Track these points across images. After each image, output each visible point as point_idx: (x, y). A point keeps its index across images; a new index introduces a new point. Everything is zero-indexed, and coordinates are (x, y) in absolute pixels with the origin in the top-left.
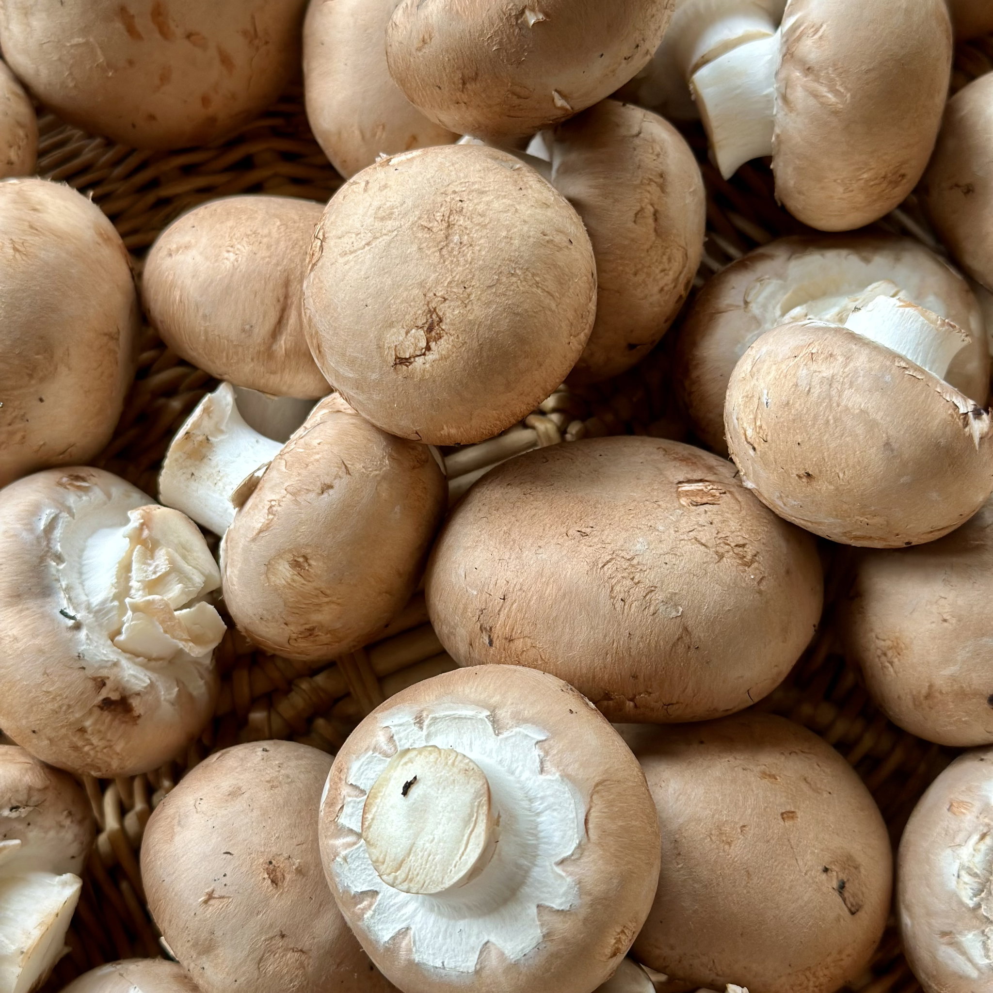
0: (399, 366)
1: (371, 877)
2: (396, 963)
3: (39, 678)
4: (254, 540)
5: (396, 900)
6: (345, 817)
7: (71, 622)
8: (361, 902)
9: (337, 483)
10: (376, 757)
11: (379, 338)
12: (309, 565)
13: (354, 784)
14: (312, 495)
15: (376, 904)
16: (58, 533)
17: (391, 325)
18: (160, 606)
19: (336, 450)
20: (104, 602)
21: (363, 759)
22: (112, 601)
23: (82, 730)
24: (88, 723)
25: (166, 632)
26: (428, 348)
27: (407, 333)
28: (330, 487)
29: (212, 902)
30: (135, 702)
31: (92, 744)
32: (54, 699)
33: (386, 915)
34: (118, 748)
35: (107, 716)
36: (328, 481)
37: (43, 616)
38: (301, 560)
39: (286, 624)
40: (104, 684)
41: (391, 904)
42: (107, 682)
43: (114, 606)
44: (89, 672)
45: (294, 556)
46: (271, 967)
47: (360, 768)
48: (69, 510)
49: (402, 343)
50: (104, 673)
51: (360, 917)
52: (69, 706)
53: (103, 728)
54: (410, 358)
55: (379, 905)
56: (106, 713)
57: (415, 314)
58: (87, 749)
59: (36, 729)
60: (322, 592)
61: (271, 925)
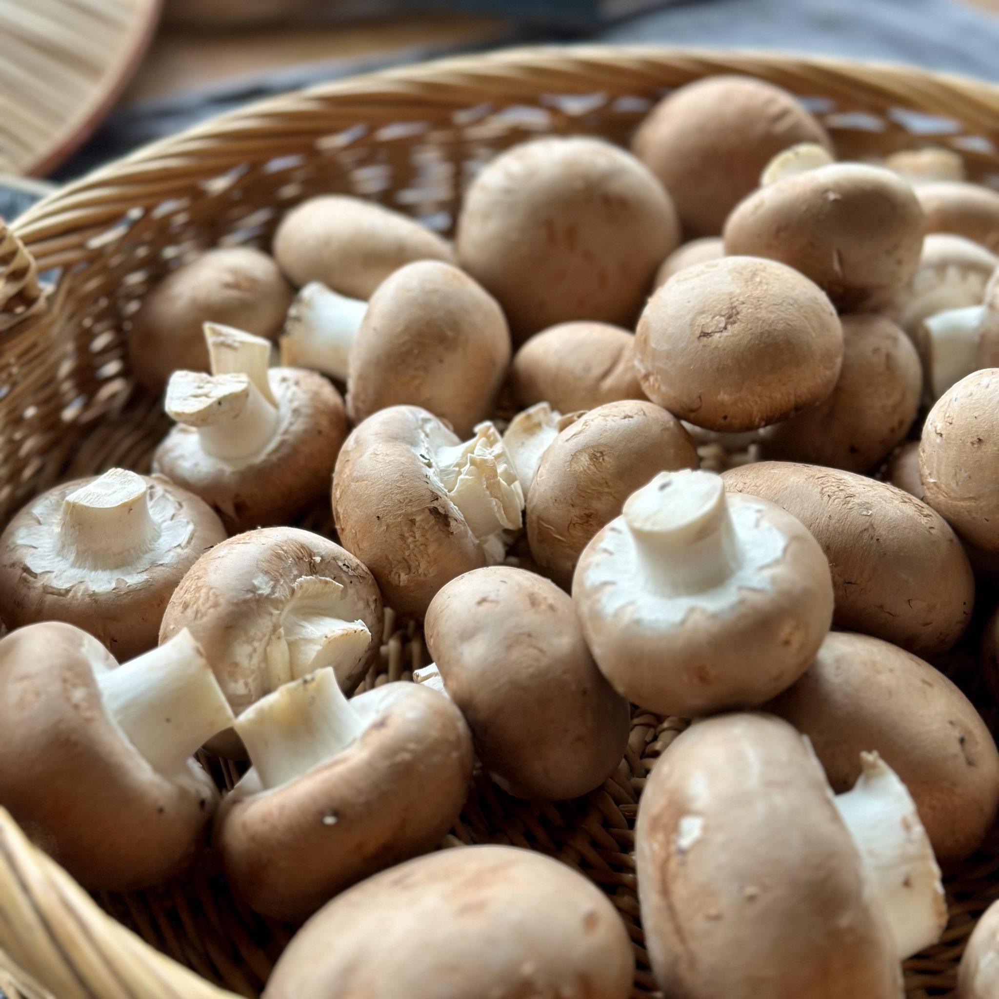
0: (702, 338)
1: (614, 576)
3: (395, 477)
7: (426, 461)
8: (602, 590)
9: (636, 417)
11: (694, 319)
12: (603, 460)
13: (615, 527)
14: (617, 419)
15: (613, 588)
17: (703, 312)
18: (491, 464)
20: (449, 466)
23: (413, 522)
24: (418, 518)
25: (487, 487)
26: (725, 328)
27: (713, 317)
28: (632, 417)
29: (484, 603)
30: (452, 523)
31: (415, 537)
32: (402, 492)
33: (619, 594)
34: (432, 549)
35: (432, 521)
36: (630, 414)
37: (409, 452)
38: (598, 455)
39: (573, 506)
40: (437, 499)
41: (625, 590)
42: (440, 499)
44: (430, 487)
45: (594, 451)
49: (707, 323)
50: (439, 494)
51: (599, 600)
52: (411, 501)
53: (426, 527)
54: (711, 333)
55: (617, 589)
56: (432, 516)
57: (721, 308)
58: (410, 540)
59: (381, 516)
60: (606, 482)
61: (523, 626)
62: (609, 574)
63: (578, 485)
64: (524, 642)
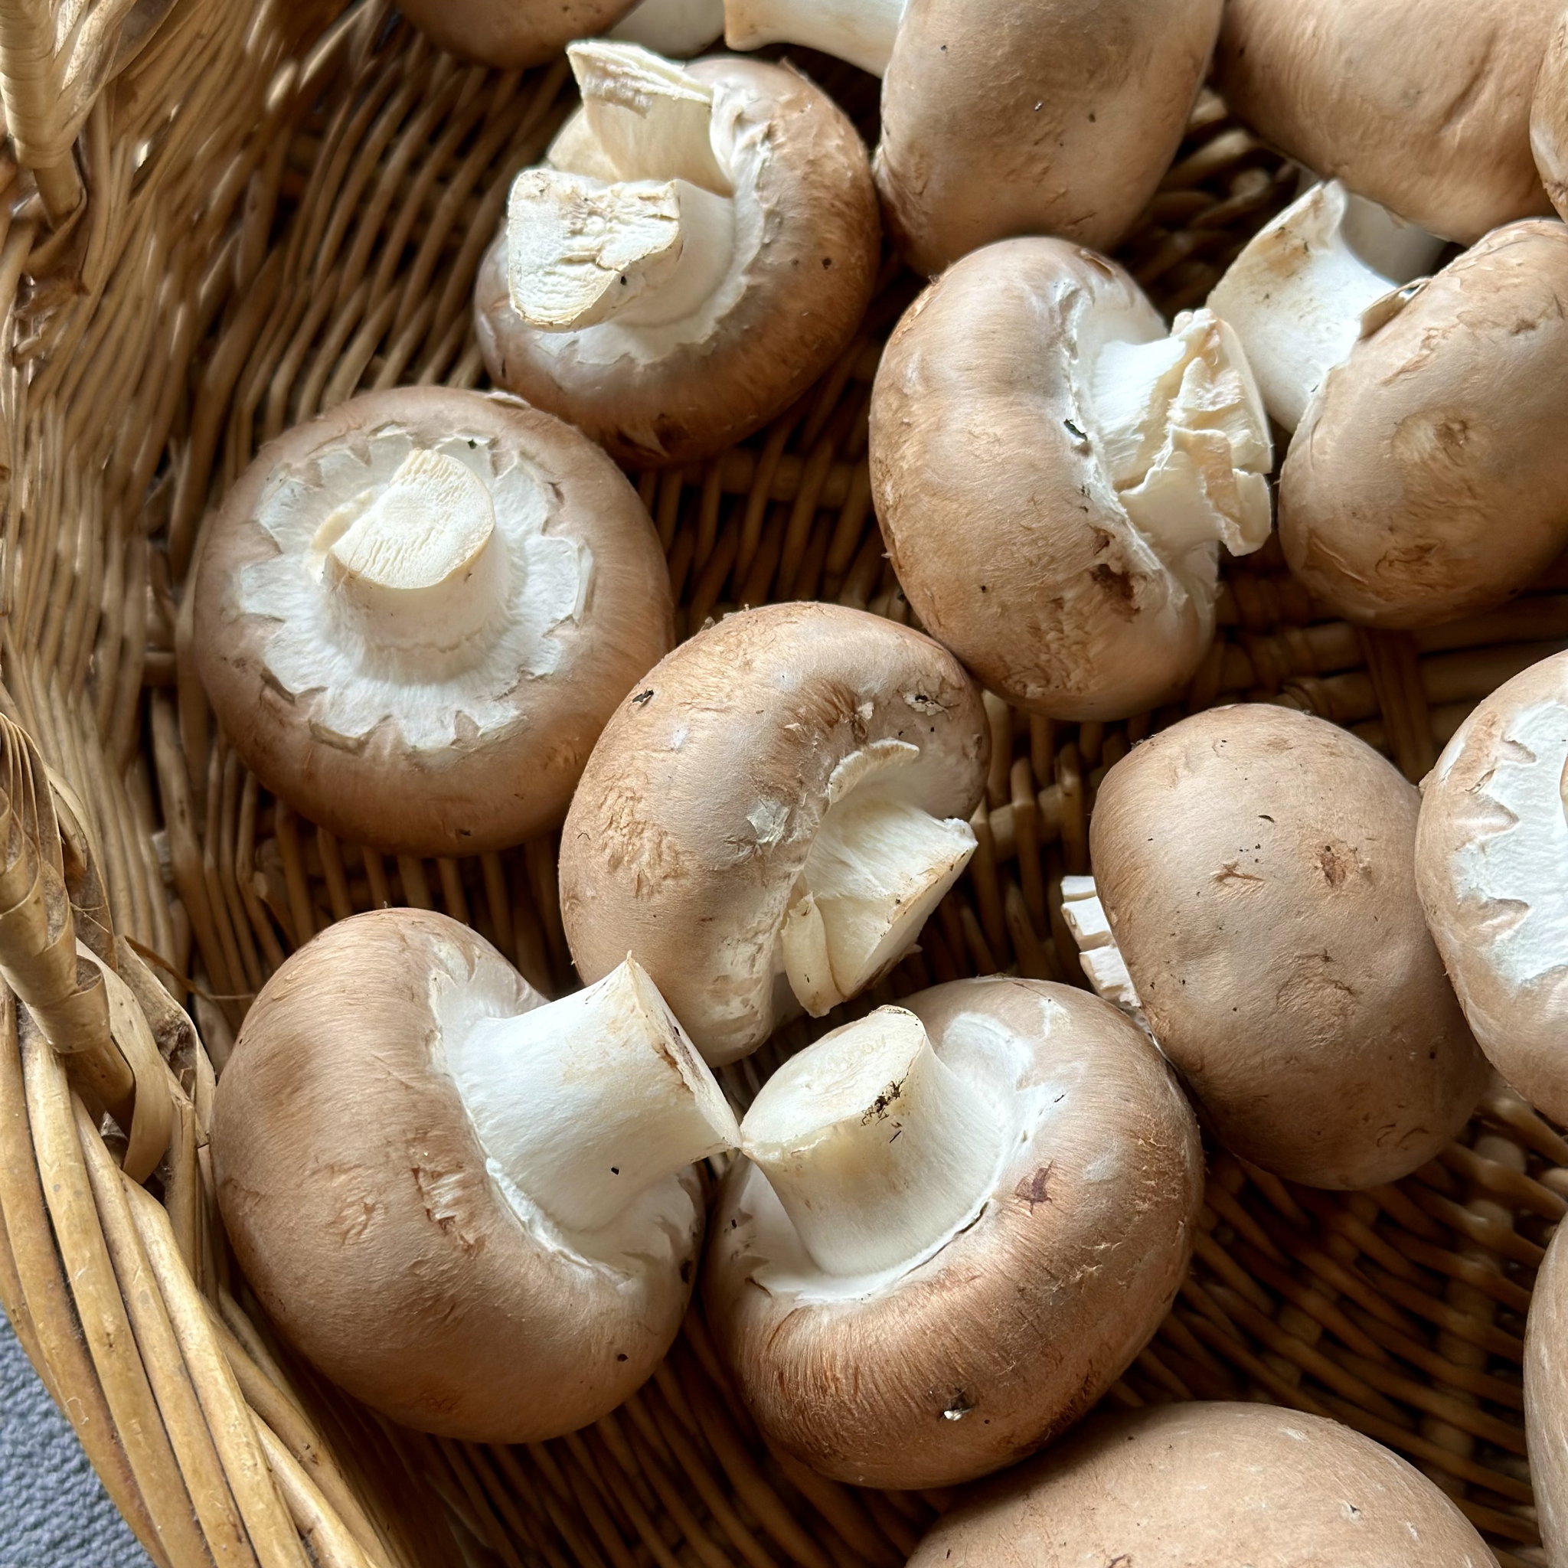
1: (1521, 882)
2: (1536, 1016)
3: (1021, 503)
4: (1387, 383)
5: (1554, 924)
6: (1494, 787)
7: (1079, 441)
8: (1494, 916)
9: (1542, 323)
12: (1467, 439)
13: (1519, 741)
14: (1499, 333)
15: (1521, 923)
16: (1076, 314)
18: (1219, 448)
19: (1547, 278)
20: (1123, 430)
22: (1136, 431)
23: (1058, 603)
24: (1069, 595)
25: (1209, 494)
28: (1531, 326)
29: (1230, 880)
30: (1138, 587)
31: (1061, 631)
32: (1035, 541)
33: (1536, 941)
34: (1096, 649)
35: (1098, 593)
36: (1529, 316)
37: (1041, 420)
38: (1456, 427)
39: (1391, 529)
40: (1107, 543)
41: (1547, 927)
42: (1112, 542)
43: (1136, 441)
44: (1092, 517)
45: (1448, 418)
46: (1298, 1000)
47: (1530, 722)
48: (1091, 291)
50: (1111, 527)
51: (1487, 939)
52: (1053, 559)
53: (1086, 610)
55: (1527, 924)
56: (1098, 586)
58: (1051, 636)
59: (989, 586)
60: (1470, 489)
61: (1313, 938)
62: (1510, 878)
63: (1407, 491)
64: (1316, 975)
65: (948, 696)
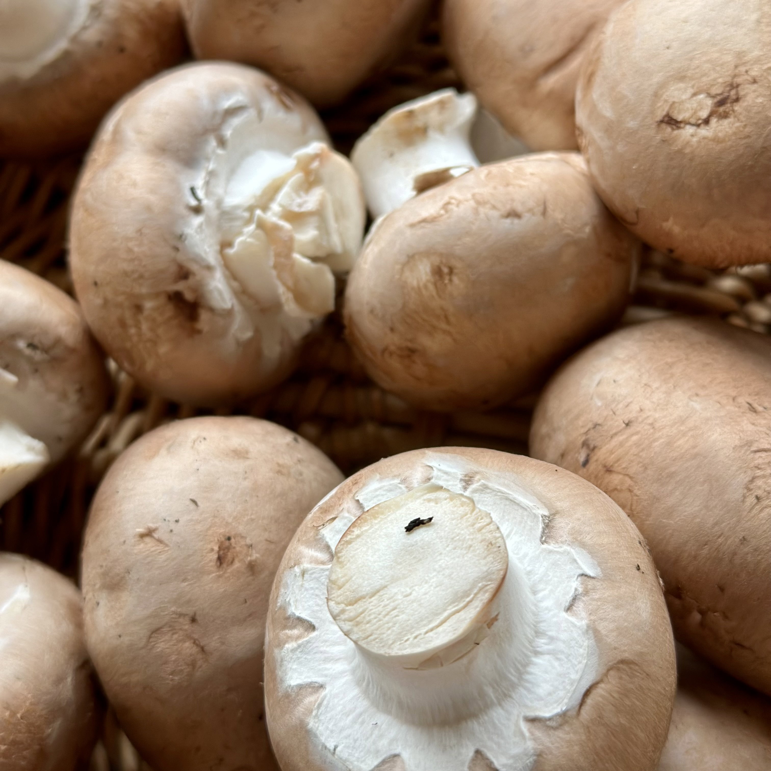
0: (664, 126)
1: (317, 608)
2: (287, 716)
3: (130, 231)
4: (412, 226)
5: (328, 649)
6: (331, 530)
7: (193, 203)
8: (293, 627)
9: (527, 216)
10: (400, 488)
11: (663, 86)
12: (451, 280)
13: (361, 501)
14: (495, 214)
15: (305, 639)
16: (236, 121)
17: (682, 79)
18: (285, 237)
19: (545, 187)
20: (236, 207)
21: (386, 483)
22: (243, 210)
23: (138, 308)
24: (148, 305)
25: (275, 267)
26: (707, 121)
27: (695, 94)
28: (518, 216)
29: (147, 539)
30: (204, 316)
31: (140, 330)
32: (132, 260)
33: (309, 657)
34: (163, 349)
35: (170, 311)
36: (519, 208)
37: (173, 181)
38: (446, 270)
39: (392, 329)
40: (186, 278)
41: (322, 649)
42: (191, 277)
43: (241, 216)
44: (180, 257)
45: (441, 262)
47: (376, 490)
48: (260, 112)
49: (682, 102)
50: (194, 267)
51: (280, 645)
52: (141, 277)
53: (159, 320)
54: (681, 122)
55: (308, 642)
57: (715, 80)
58: (133, 331)
59: (99, 282)
60: (446, 317)
61: (189, 602)
62: (311, 603)
63: (404, 306)
64: (181, 629)
65: (58, 351)
